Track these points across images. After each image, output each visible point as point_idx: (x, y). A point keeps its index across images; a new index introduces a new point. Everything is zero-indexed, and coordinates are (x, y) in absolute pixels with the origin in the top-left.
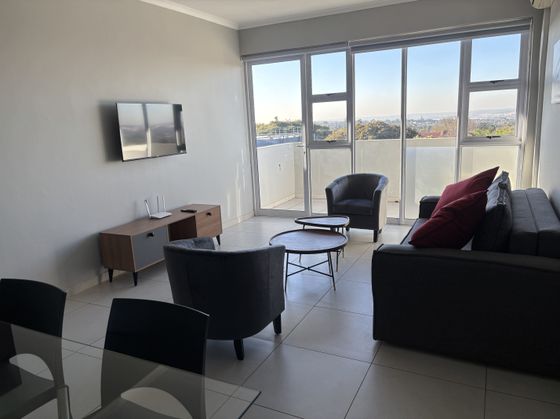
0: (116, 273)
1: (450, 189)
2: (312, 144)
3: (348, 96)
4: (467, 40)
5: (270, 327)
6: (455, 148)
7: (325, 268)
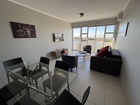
0: (54, 57)
1: (102, 48)
2: (81, 41)
3: (87, 34)
4: (106, 26)
5: (76, 67)
6: (103, 42)
7: (83, 58)
